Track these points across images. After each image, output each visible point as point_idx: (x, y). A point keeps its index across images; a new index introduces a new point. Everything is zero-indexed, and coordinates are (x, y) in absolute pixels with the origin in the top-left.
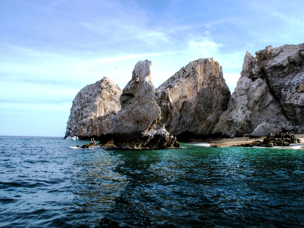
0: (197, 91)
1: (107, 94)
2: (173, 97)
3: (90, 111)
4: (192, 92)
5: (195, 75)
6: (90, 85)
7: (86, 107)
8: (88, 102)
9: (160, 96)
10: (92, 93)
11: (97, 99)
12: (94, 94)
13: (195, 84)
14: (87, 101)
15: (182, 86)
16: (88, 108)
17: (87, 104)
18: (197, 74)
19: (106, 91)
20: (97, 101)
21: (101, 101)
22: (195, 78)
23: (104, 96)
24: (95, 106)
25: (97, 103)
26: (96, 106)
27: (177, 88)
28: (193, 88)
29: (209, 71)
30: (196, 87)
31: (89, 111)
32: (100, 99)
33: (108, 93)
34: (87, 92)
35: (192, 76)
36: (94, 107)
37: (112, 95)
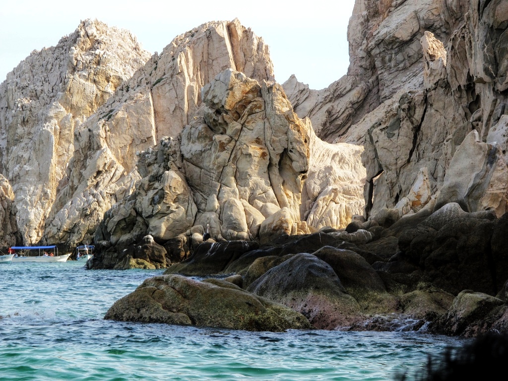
0: (182, 121)
1: (88, 92)
2: (114, 143)
3: (29, 159)
4: (168, 125)
5: (174, 79)
6: (40, 53)
7: (17, 141)
8: (24, 122)
9: (84, 142)
10: (39, 89)
11: (51, 113)
12: (46, 91)
13: (177, 103)
14: (20, 121)
15: (138, 113)
16: (23, 144)
17: (20, 130)
18: (179, 77)
19: (82, 81)
20: (51, 118)
21: (66, 118)
22: (175, 85)
23: (76, 99)
24: (43, 138)
25: (51, 127)
26: (49, 137)
27: (123, 119)
28: (171, 112)
29: (219, 61)
30: (178, 111)
31: (26, 156)
32: (63, 109)
33: (90, 86)
34: (25, 84)
35: (168, 81)
36: (41, 142)
37: (106, 92)
